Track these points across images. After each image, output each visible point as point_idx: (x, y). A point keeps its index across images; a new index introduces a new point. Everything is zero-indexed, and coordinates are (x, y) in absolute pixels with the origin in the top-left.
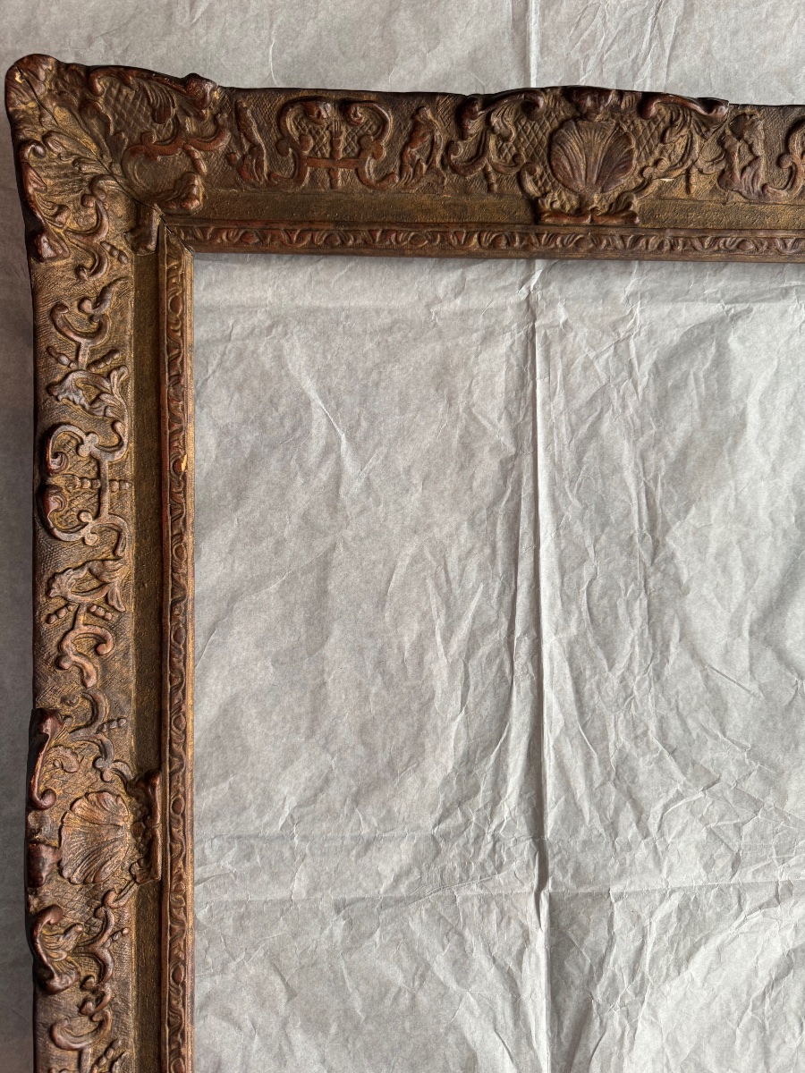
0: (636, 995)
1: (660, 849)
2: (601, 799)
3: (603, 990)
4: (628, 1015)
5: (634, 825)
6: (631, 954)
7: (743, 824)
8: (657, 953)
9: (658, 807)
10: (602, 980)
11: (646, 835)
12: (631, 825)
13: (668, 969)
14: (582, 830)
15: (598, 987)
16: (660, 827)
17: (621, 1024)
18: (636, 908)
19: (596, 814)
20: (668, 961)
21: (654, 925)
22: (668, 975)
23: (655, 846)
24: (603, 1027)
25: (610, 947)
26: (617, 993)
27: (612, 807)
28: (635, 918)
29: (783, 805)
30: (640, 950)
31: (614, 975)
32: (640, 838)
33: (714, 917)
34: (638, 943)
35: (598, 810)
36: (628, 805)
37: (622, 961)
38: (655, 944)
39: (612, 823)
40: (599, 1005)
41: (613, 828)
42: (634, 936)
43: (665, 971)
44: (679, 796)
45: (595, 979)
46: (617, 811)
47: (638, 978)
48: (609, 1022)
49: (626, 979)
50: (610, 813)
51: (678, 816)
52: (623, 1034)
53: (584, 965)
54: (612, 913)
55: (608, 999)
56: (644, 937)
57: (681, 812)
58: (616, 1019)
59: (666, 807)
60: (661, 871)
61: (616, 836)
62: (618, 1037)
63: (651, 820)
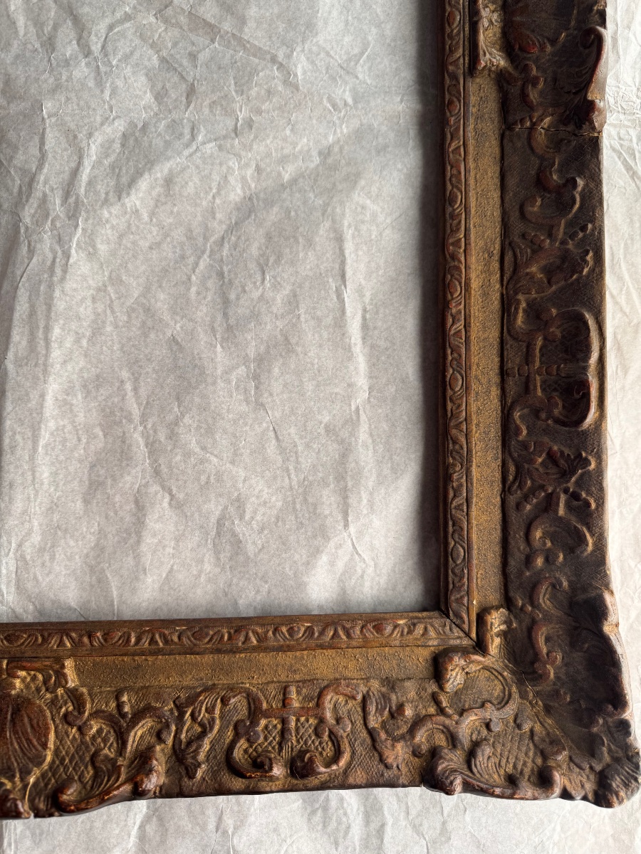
0: (69, 218)
1: (102, 69)
2: (39, 15)
3: (32, 211)
4: (60, 240)
5: (74, 42)
6: (66, 176)
7: (198, 52)
8: (95, 177)
9: (102, 27)
10: (31, 200)
11: (88, 54)
12: (70, 42)
13: (107, 194)
14: (15, 44)
15: (27, 208)
16: (103, 47)
17: (52, 250)
18: (73, 126)
19: (32, 29)
20: (108, 186)
21: (93, 147)
22: (106, 201)
23: (98, 66)
24: (31, 252)
25: (40, 166)
26: (47, 215)
27: (51, 23)
28: (71, 138)
29: (241, 30)
30: (75, 173)
31: (45, 195)
32: (80, 56)
33: (161, 144)
34: (73, 165)
35: (35, 25)
36: (69, 23)
37: (53, 182)
38: (93, 167)
39: (50, 39)
40: (27, 228)
41: (50, 44)
42: (69, 157)
43: (103, 196)
44: (127, 17)
45: (24, 200)
46: (55, 27)
47: (72, 200)
48: (38, 246)
49: (58, 201)
50: (48, 29)
51: (125, 38)
52: (54, 261)
53: (14, 185)
54: (44, 129)
55: (37, 222)
56: (81, 158)
57: (129, 34)
58: (46, 244)
59: (111, 28)
60: (102, 92)
61: (53, 50)
62: (49, 263)
63: (93, 38)
